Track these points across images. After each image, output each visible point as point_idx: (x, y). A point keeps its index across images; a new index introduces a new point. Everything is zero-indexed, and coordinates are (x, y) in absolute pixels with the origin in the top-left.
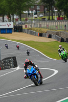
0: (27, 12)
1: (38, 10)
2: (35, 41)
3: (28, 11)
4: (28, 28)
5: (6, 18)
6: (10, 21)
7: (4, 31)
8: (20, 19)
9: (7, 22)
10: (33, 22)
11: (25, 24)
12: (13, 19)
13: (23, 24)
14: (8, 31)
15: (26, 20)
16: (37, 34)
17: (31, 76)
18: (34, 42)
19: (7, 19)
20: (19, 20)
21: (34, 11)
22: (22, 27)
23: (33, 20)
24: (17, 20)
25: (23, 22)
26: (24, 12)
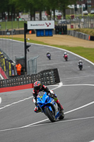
0: (73, 6)
1: (89, 4)
2: (85, 47)
3: (76, 5)
4: (74, 29)
5: (44, 15)
6: (50, 19)
7: (42, 33)
8: (64, 15)
9: (45, 20)
10: (82, 20)
11: (70, 23)
12: (54, 16)
13: (68, 23)
14: (48, 33)
15: (73, 17)
16: (87, 37)
17: (43, 108)
18: (83, 48)
19: (45, 17)
20: (62, 18)
21: (84, 5)
22: (66, 27)
23: (82, 17)
24: (59, 17)
25: (68, 21)
26: (69, 6)
